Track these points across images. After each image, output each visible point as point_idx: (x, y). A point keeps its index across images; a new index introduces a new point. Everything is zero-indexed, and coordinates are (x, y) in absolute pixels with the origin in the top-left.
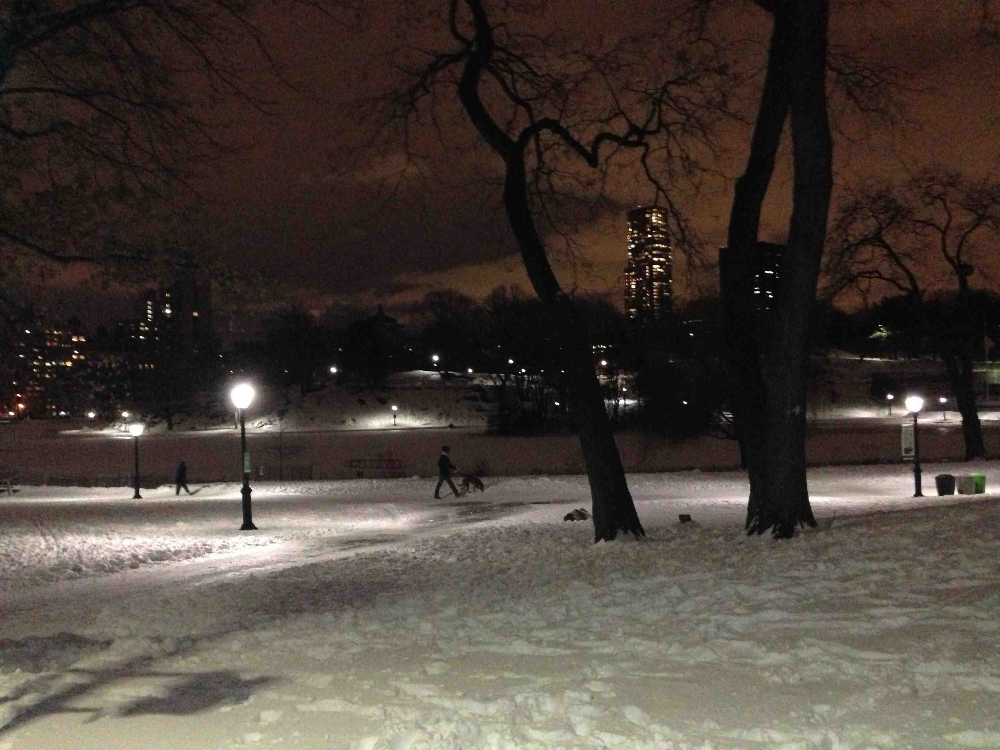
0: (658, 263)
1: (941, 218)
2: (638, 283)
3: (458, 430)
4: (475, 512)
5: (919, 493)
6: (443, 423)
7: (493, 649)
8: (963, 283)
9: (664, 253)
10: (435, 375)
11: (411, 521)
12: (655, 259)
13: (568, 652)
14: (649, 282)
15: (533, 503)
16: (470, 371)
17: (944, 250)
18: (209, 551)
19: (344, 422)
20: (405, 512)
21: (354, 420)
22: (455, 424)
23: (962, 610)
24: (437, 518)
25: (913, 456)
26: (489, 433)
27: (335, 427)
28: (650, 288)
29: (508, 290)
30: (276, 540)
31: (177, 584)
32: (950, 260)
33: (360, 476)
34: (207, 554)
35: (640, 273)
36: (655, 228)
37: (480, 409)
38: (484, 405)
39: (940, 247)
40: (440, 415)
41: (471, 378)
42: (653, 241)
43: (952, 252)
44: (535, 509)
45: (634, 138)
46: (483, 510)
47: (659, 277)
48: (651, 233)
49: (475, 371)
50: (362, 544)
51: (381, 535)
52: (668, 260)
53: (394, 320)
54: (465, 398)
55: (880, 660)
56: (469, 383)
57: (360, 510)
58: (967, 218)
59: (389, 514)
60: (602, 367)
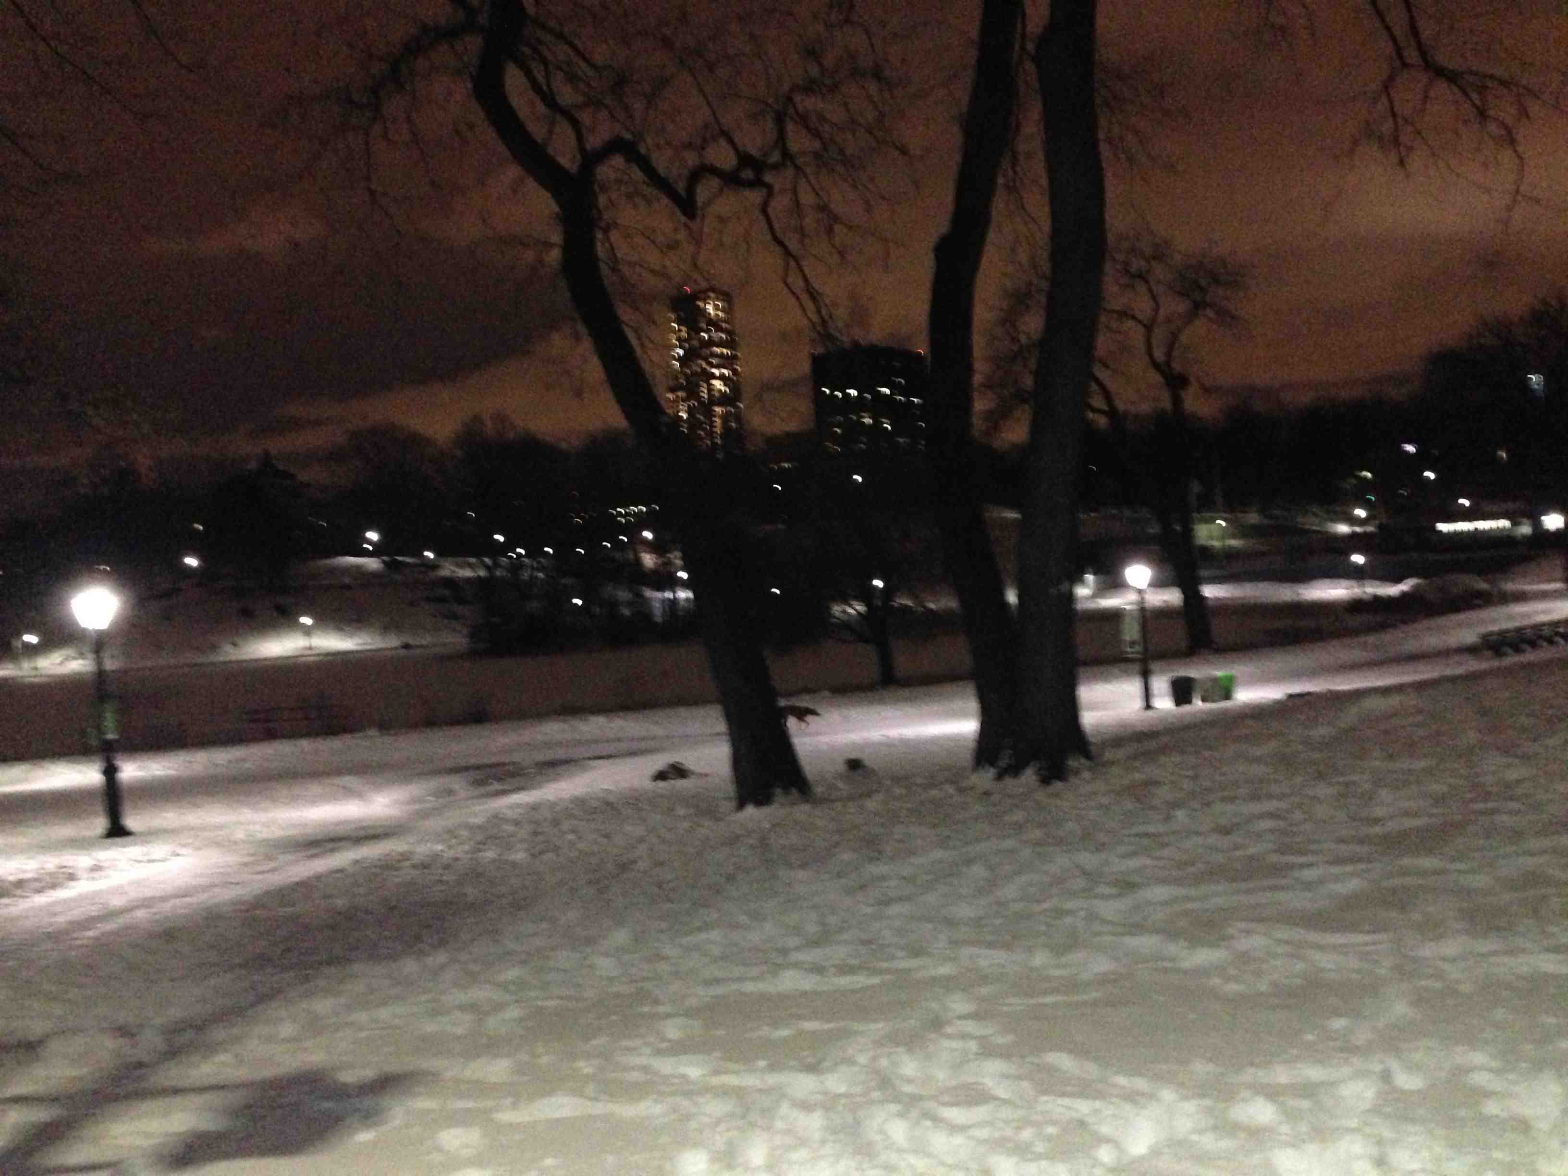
0: (722, 377)
1: (1143, 306)
2: (690, 411)
3: (418, 651)
4: (500, 780)
5: (1148, 706)
6: (392, 642)
7: (749, 987)
8: (1177, 401)
9: (727, 362)
10: (372, 564)
11: (397, 802)
12: (716, 372)
13: (876, 980)
14: (707, 408)
15: (589, 759)
16: (429, 555)
17: (1150, 354)
18: (72, 877)
19: (214, 647)
20: (378, 787)
21: (235, 645)
22: (411, 642)
23: (1427, 863)
24: (438, 794)
25: (1138, 653)
26: (473, 654)
27: (201, 659)
28: (710, 414)
29: (489, 424)
30: (183, 851)
31: (55, 936)
32: (1156, 365)
33: (271, 735)
34: (72, 884)
35: (692, 392)
36: (714, 323)
37: (455, 617)
38: (460, 609)
39: (1143, 350)
40: (386, 629)
41: (432, 566)
42: (711, 343)
43: (1159, 354)
44: (595, 767)
45: (748, 174)
46: (513, 775)
47: (724, 399)
48: (707, 331)
49: (438, 554)
50: (337, 845)
51: (363, 828)
52: (735, 372)
53: (292, 476)
54: (428, 599)
55: (1367, 944)
56: (432, 575)
57: (297, 790)
58: (1181, 306)
59: (350, 793)
60: (645, 541)
